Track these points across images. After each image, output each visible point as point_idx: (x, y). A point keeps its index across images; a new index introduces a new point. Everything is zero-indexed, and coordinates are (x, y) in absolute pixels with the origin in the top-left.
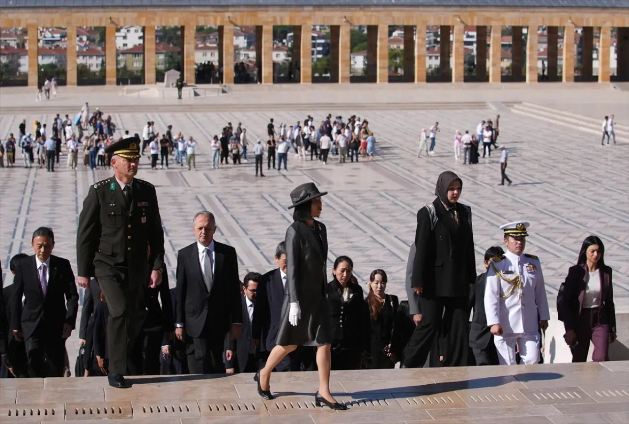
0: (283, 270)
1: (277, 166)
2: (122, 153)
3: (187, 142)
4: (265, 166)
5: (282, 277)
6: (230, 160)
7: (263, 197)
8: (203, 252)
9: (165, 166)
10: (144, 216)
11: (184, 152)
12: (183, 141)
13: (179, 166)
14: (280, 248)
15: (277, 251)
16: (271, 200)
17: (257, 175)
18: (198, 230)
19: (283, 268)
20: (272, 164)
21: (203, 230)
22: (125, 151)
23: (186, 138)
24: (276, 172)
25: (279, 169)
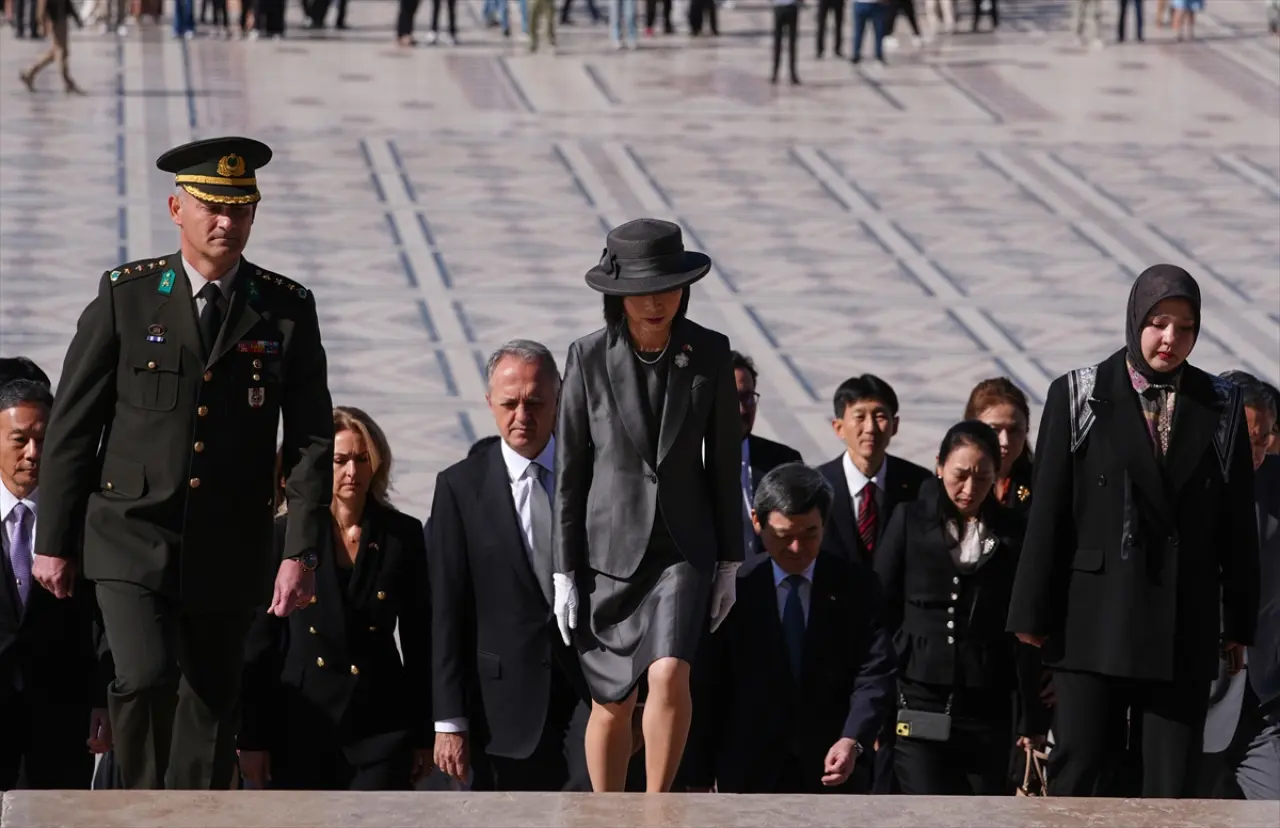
1: (848, 48)
2: (194, 184)
4: (806, 46)
6: (680, 21)
7: (795, 159)
8: (524, 475)
9: (444, 37)
10: (256, 385)
13: (496, 36)
16: (824, 171)
17: (775, 78)
18: (504, 408)
20: (829, 42)
21: (519, 410)
22: (201, 179)
24: (842, 69)
25: (857, 59)
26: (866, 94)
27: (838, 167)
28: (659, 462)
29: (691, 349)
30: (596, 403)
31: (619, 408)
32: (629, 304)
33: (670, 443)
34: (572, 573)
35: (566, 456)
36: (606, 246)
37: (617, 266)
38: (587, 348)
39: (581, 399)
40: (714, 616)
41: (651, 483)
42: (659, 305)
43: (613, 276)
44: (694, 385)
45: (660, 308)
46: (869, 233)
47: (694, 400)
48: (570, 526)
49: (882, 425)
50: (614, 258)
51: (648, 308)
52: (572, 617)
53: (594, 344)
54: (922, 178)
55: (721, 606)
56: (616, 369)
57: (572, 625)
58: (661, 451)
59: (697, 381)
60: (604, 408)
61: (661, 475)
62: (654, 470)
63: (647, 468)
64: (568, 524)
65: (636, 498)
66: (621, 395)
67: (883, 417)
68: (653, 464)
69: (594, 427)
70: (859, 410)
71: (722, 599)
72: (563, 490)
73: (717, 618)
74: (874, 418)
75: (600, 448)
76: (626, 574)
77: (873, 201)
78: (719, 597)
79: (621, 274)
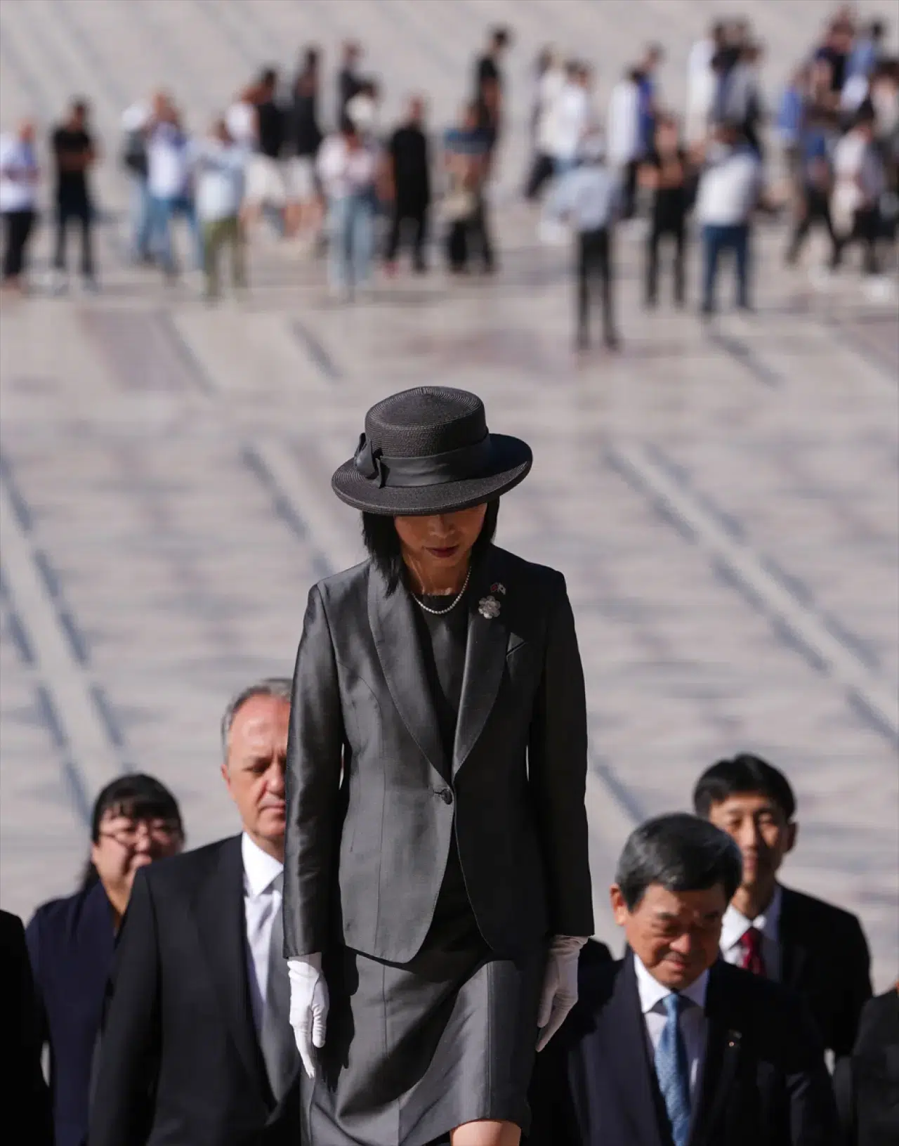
0: (651, 965)
1: (695, 292)
3: (203, 145)
4: (628, 291)
5: (646, 1005)
6: (436, 255)
7: (612, 464)
8: (269, 889)
11: (183, 203)
12: (179, 141)
13: (153, 278)
14: (639, 850)
15: (623, 865)
16: (658, 481)
17: (582, 341)
18: (249, 775)
19: (649, 956)
20: (666, 282)
21: (272, 777)
23: (196, 122)
24: (687, 326)
25: (709, 307)
26: (721, 363)
27: (680, 475)
28: (456, 769)
29: (504, 591)
30: (353, 678)
31: (389, 683)
32: (402, 527)
33: (474, 738)
34: (317, 956)
35: (305, 766)
36: (364, 431)
37: (382, 465)
38: (337, 594)
39: (329, 674)
40: (543, 1023)
41: (443, 803)
42: (451, 527)
43: (377, 482)
44: (510, 648)
45: (452, 532)
46: (726, 576)
47: (512, 671)
48: (311, 880)
49: (770, 834)
50: (377, 454)
51: (433, 533)
52: (317, 1028)
53: (348, 584)
54: (810, 490)
55: (553, 1008)
56: (383, 623)
57: (317, 1041)
58: (460, 749)
59: (513, 641)
60: (366, 687)
61: (460, 789)
62: (449, 783)
63: (436, 778)
64: (308, 876)
65: (421, 829)
66: (391, 664)
67: (773, 822)
68: (446, 772)
69: (350, 716)
70: (734, 812)
71: (555, 996)
72: (301, 821)
73: (547, 1028)
74: (757, 823)
75: (362, 750)
76: (406, 956)
77: (733, 526)
78: (550, 994)
79: (391, 479)
